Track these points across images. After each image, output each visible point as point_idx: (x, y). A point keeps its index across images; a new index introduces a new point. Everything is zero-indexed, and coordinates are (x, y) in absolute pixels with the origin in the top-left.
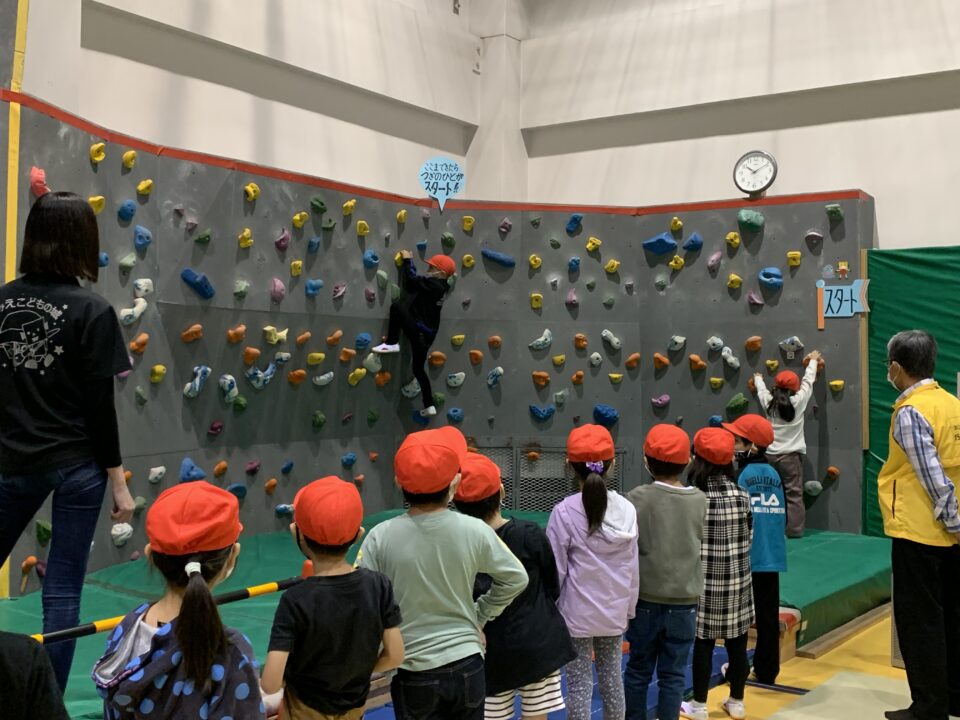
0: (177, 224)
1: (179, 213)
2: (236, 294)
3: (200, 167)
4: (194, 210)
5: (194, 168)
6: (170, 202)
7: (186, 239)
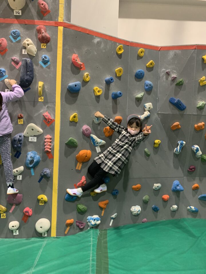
0: (167, 79)
1: (168, 74)
2: (198, 108)
3: (178, 52)
4: (175, 71)
5: (175, 53)
6: (164, 69)
7: (171, 84)
